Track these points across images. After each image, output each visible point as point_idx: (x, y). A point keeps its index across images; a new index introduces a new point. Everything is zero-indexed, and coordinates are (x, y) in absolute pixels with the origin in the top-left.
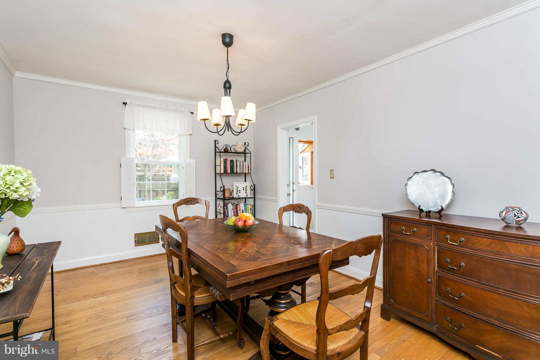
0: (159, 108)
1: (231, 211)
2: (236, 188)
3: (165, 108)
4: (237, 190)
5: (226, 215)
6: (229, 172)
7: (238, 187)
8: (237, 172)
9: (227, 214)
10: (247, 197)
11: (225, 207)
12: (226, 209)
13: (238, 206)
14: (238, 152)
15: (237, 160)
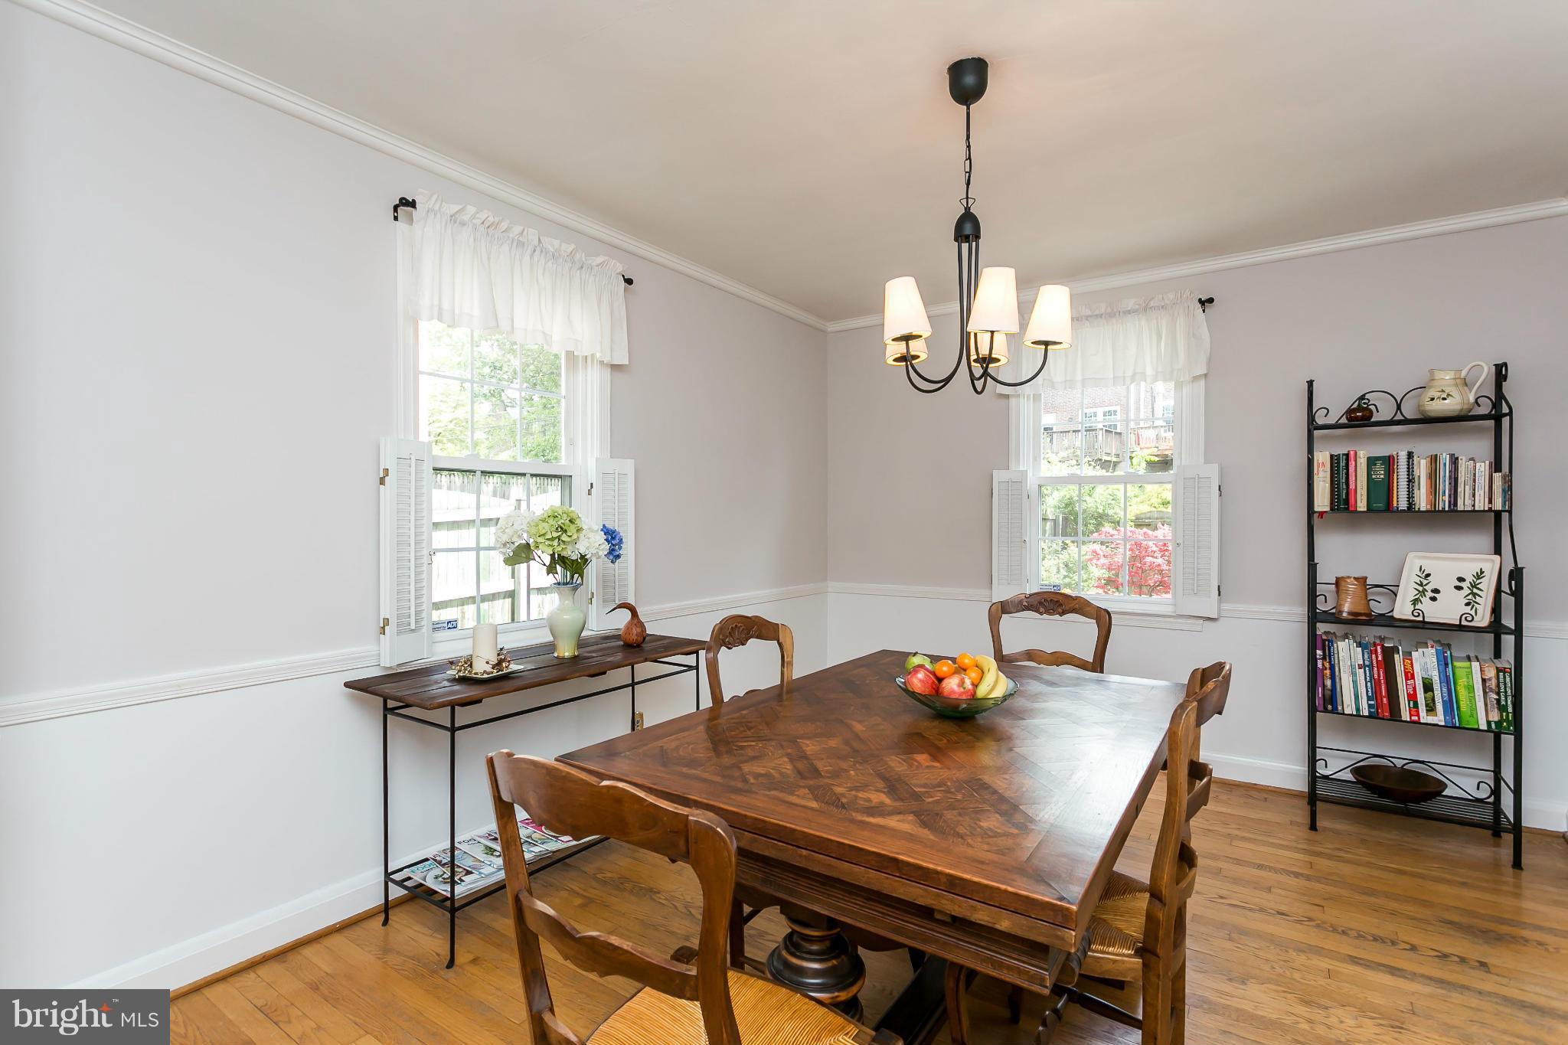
0: (1091, 316)
1: (1354, 674)
2: (1418, 580)
3: (1109, 310)
4: (1421, 589)
5: (1324, 686)
6: (1362, 505)
7: (1428, 575)
8: (1411, 505)
9: (1328, 683)
10: (1464, 623)
11: (1319, 652)
12: (1324, 658)
13: (1396, 656)
14: (1433, 415)
15: (1410, 455)
